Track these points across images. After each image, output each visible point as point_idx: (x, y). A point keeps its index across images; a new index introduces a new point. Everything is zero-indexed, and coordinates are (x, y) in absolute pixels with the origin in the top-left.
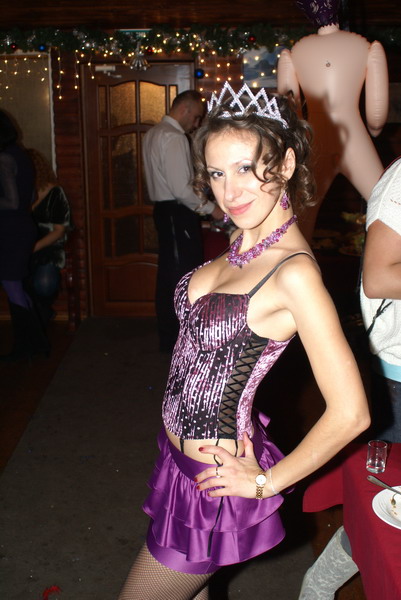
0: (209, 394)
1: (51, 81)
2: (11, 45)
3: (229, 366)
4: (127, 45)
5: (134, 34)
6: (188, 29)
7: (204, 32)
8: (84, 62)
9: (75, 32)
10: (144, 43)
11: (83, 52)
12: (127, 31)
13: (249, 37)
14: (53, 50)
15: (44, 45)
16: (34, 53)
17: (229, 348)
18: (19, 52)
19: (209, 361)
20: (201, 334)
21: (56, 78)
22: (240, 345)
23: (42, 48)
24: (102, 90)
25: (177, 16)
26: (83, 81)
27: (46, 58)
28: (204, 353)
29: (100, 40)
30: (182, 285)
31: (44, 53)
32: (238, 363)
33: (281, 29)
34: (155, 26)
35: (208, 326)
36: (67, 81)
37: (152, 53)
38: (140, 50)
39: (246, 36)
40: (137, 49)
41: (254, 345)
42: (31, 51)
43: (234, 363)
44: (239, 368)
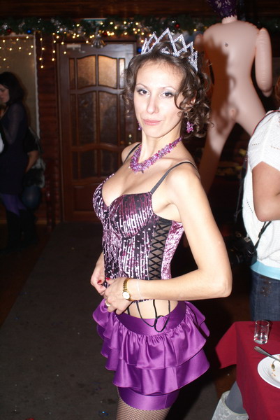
0: (138, 268)
1: (35, 55)
2: (8, 29)
3: (147, 245)
4: (89, 29)
5: (94, 22)
6: (132, 19)
7: (143, 21)
8: (59, 41)
9: (53, 21)
10: (101, 28)
11: (59, 34)
12: (89, 20)
13: (175, 24)
14: (37, 33)
15: (31, 30)
16: (23, 35)
17: (144, 232)
18: (13, 34)
19: (132, 244)
20: (121, 226)
21: (39, 53)
22: (152, 228)
23: (29, 31)
24: (72, 61)
25: (125, 9)
26: (58, 55)
27: (32, 39)
28: (126, 239)
29: (70, 26)
30: (97, 194)
31: (31, 35)
32: (154, 241)
33: (198, 19)
34: (109, 17)
35: (125, 219)
36: (47, 55)
37: (107, 35)
38: (98, 33)
39: (173, 24)
40: (96, 33)
41: (162, 226)
42: (21, 33)
43: (150, 242)
44: (154, 245)
